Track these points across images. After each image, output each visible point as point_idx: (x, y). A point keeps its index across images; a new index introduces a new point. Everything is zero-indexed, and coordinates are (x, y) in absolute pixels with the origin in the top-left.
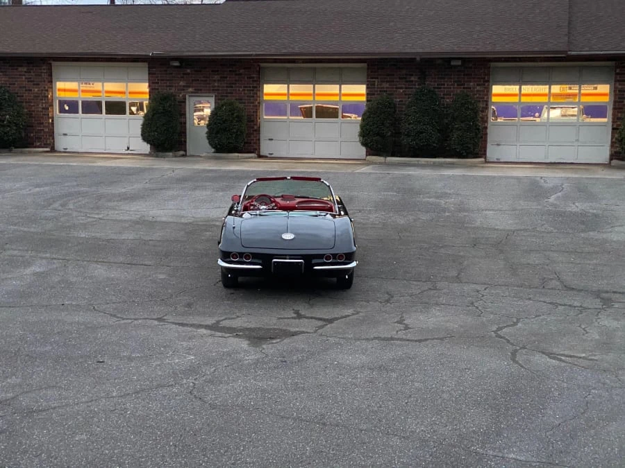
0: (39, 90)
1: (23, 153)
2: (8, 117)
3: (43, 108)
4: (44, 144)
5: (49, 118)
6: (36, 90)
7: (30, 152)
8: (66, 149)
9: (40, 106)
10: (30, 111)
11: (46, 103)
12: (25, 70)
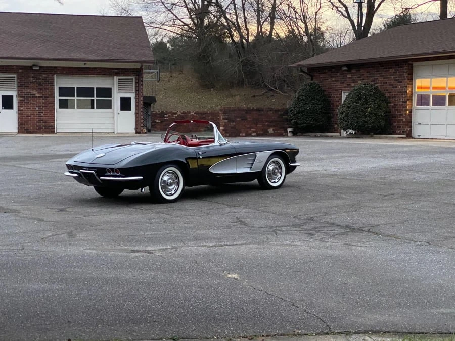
0: (401, 87)
1: (380, 138)
2: (369, 108)
3: (403, 102)
4: (403, 132)
5: (407, 110)
6: (400, 87)
7: (387, 138)
8: (420, 136)
9: (401, 100)
10: (395, 105)
11: (405, 97)
12: (394, 71)
